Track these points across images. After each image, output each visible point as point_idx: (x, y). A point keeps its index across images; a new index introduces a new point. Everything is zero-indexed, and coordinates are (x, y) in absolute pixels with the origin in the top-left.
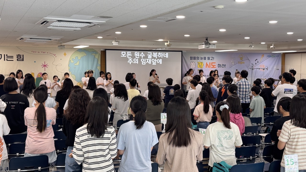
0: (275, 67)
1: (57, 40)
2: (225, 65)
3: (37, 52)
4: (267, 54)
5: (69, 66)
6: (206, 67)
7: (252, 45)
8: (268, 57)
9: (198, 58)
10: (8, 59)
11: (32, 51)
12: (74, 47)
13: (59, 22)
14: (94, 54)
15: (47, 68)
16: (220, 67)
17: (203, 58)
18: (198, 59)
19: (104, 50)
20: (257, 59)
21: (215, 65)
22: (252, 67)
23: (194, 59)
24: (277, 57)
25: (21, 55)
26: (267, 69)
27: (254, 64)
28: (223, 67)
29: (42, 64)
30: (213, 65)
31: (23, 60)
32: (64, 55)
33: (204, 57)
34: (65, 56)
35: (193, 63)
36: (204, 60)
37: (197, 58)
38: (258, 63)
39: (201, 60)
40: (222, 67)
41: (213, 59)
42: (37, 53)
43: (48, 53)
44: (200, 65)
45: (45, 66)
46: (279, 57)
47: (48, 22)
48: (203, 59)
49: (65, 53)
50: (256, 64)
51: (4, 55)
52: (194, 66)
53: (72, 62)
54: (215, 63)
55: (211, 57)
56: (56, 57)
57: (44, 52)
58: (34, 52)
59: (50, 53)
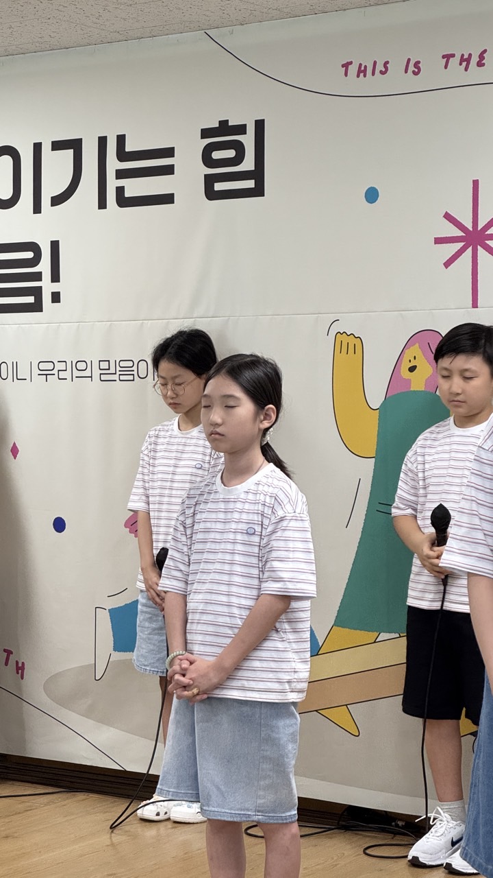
3: (396, 68)
10: (134, 188)
11: (346, 65)
25: (241, 129)
29: (447, 218)
31: (258, 191)
42: (398, 79)
45: (475, 239)
51: (103, 142)
57: (468, 60)
58: (365, 76)
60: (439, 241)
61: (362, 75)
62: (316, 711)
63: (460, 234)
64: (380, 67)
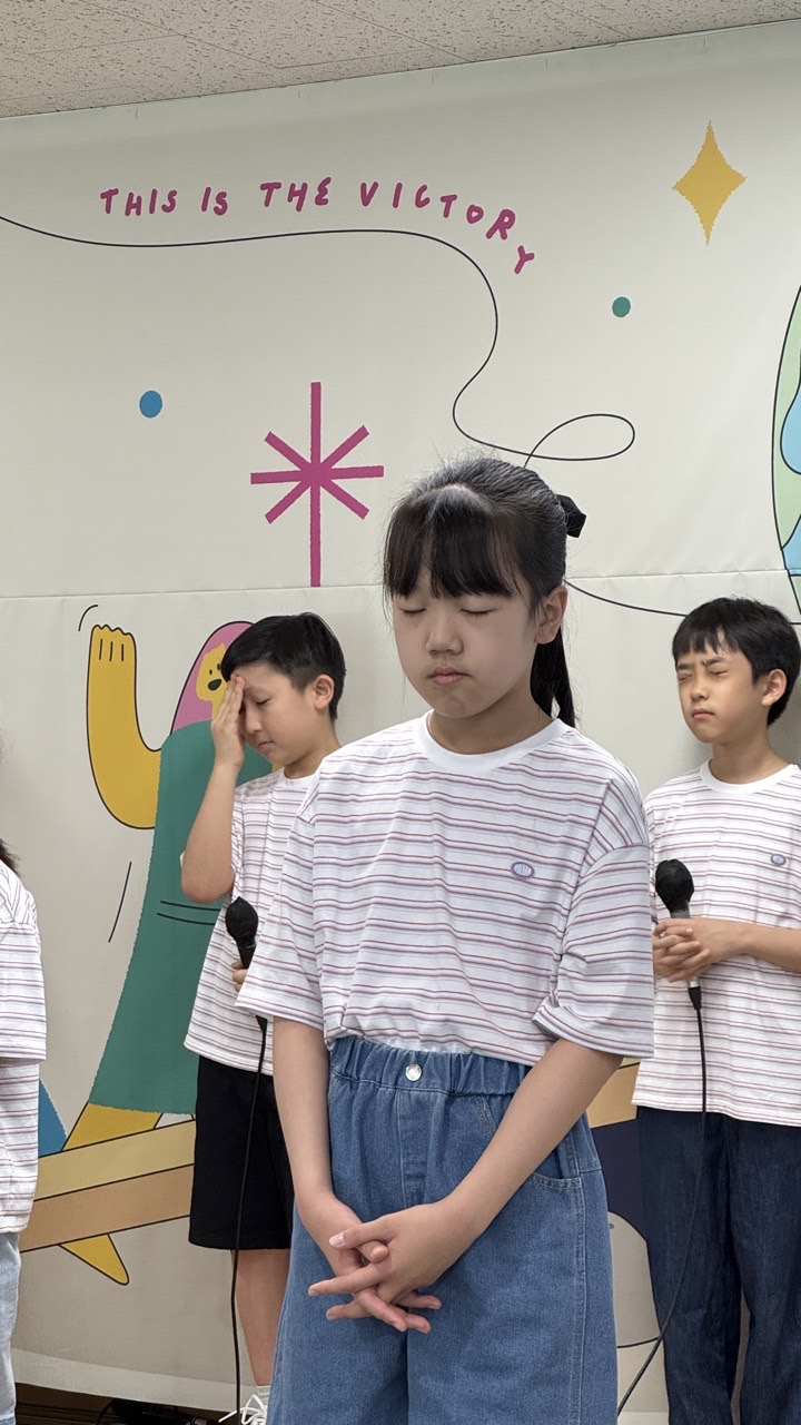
3: (189, 200)
5: (778, 444)
11: (108, 196)
29: (272, 442)
32: (684, 204)
34: (709, 217)
42: (190, 220)
43: (383, 197)
45: (314, 476)
56: (525, 257)
57: (302, 193)
58: (138, 213)
59: (408, 197)
60: (257, 478)
61: (133, 211)
62: (59, 1245)
63: (293, 467)
64: (162, 200)
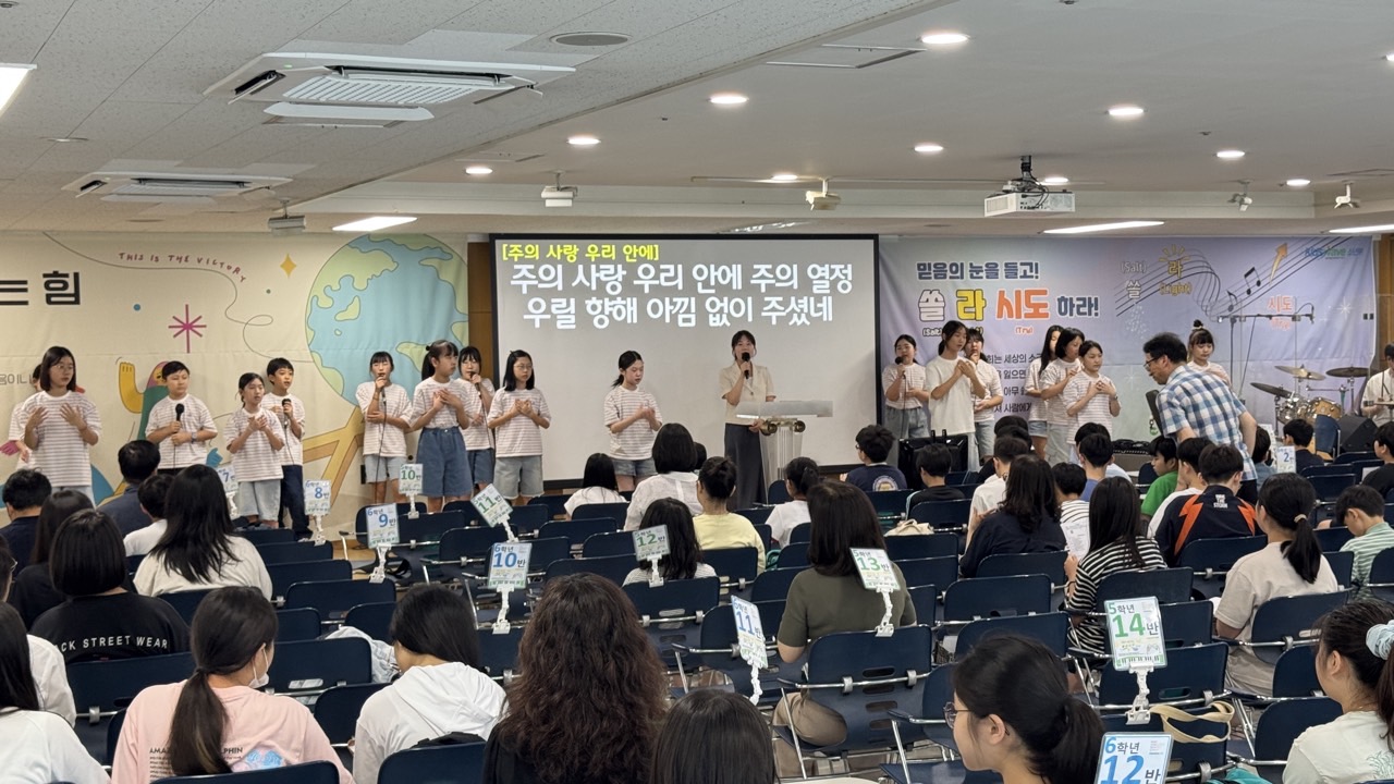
0: (1345, 309)
1: (274, 185)
2: (1093, 302)
3: (147, 258)
4: (1303, 242)
5: (307, 322)
6: (1000, 316)
7: (1245, 195)
8: (1310, 258)
9: (957, 269)
12: (335, 229)
13: (341, 73)
14: (434, 262)
15: (201, 335)
16: (1071, 314)
17: (984, 268)
18: (959, 274)
19: (487, 240)
20: (1253, 270)
21: (1045, 306)
22: (1231, 308)
23: (936, 277)
24: (1353, 258)
25: (66, 276)
26: (1311, 316)
27: (1241, 292)
28: (1085, 314)
29: (174, 317)
30: (1032, 302)
31: (77, 302)
32: (282, 269)
33: (987, 265)
34: (289, 273)
35: (935, 294)
36: (987, 277)
37: (954, 268)
38: (1258, 288)
39: (972, 277)
40: (1079, 313)
41: (1033, 274)
42: (147, 262)
43: (204, 261)
44: (971, 303)
45: (188, 327)
46: (1365, 252)
47: (283, 76)
48: (983, 274)
49: (288, 259)
50: (1249, 292)
52: (941, 312)
53: (325, 302)
54: (1044, 292)
55: (1022, 264)
56: (243, 279)
57: (181, 259)
59: (211, 262)
60: (170, 327)
61: (130, 259)
63: (180, 325)
64: (139, 257)
